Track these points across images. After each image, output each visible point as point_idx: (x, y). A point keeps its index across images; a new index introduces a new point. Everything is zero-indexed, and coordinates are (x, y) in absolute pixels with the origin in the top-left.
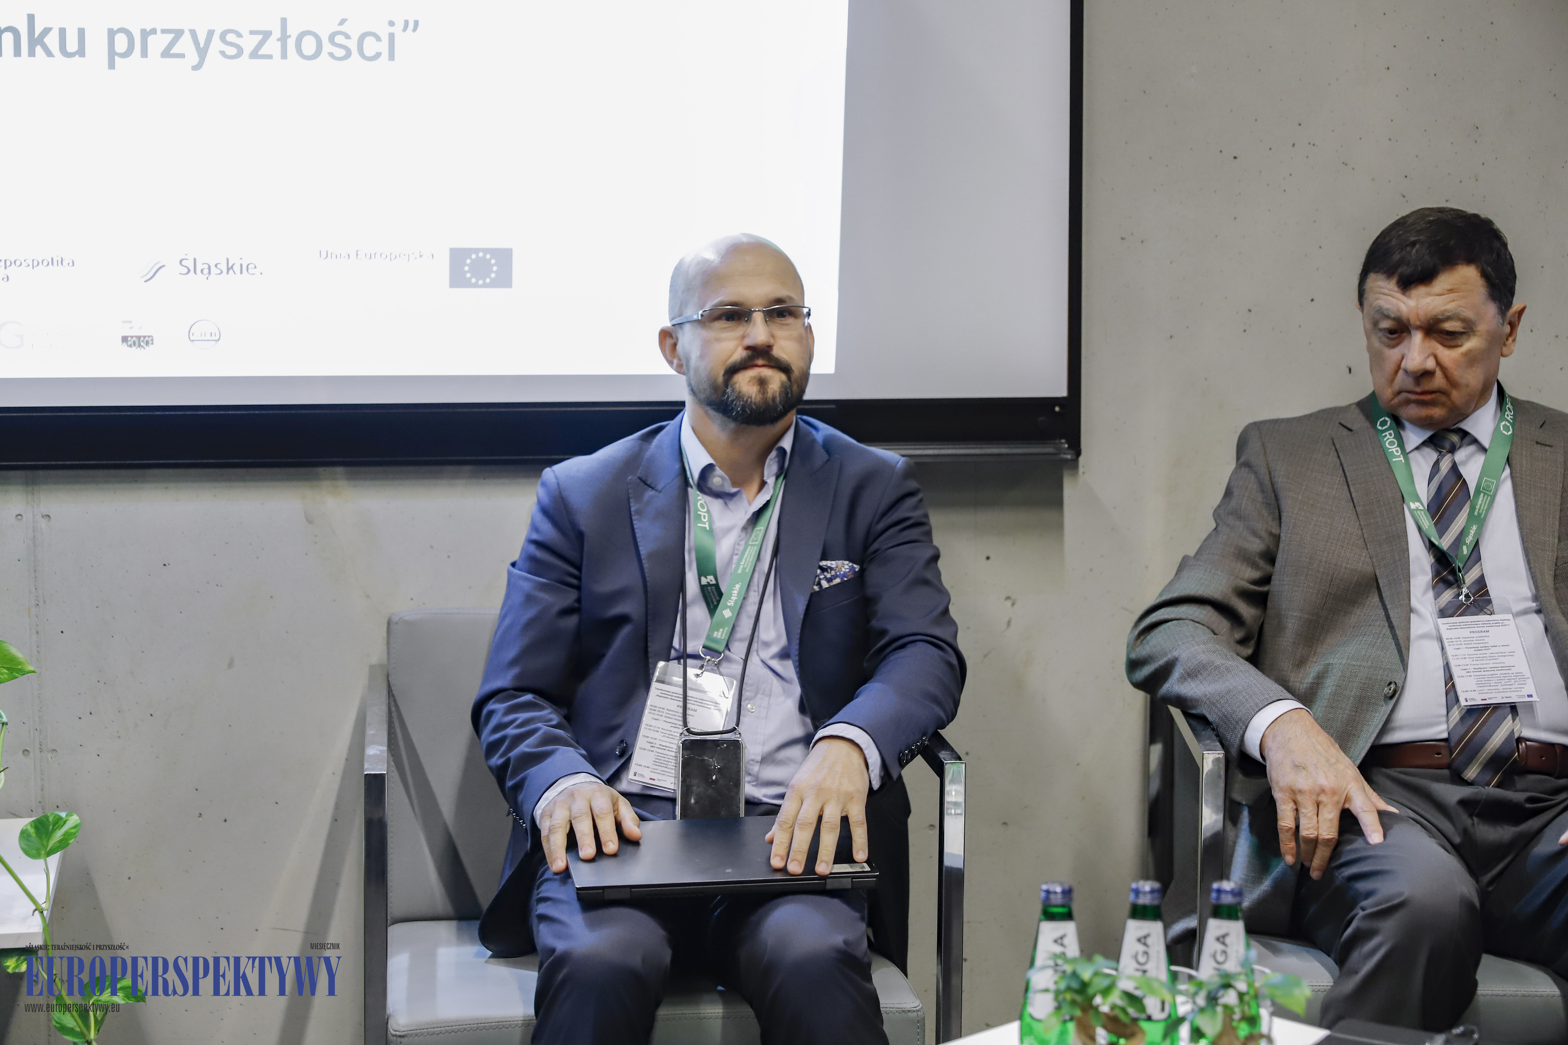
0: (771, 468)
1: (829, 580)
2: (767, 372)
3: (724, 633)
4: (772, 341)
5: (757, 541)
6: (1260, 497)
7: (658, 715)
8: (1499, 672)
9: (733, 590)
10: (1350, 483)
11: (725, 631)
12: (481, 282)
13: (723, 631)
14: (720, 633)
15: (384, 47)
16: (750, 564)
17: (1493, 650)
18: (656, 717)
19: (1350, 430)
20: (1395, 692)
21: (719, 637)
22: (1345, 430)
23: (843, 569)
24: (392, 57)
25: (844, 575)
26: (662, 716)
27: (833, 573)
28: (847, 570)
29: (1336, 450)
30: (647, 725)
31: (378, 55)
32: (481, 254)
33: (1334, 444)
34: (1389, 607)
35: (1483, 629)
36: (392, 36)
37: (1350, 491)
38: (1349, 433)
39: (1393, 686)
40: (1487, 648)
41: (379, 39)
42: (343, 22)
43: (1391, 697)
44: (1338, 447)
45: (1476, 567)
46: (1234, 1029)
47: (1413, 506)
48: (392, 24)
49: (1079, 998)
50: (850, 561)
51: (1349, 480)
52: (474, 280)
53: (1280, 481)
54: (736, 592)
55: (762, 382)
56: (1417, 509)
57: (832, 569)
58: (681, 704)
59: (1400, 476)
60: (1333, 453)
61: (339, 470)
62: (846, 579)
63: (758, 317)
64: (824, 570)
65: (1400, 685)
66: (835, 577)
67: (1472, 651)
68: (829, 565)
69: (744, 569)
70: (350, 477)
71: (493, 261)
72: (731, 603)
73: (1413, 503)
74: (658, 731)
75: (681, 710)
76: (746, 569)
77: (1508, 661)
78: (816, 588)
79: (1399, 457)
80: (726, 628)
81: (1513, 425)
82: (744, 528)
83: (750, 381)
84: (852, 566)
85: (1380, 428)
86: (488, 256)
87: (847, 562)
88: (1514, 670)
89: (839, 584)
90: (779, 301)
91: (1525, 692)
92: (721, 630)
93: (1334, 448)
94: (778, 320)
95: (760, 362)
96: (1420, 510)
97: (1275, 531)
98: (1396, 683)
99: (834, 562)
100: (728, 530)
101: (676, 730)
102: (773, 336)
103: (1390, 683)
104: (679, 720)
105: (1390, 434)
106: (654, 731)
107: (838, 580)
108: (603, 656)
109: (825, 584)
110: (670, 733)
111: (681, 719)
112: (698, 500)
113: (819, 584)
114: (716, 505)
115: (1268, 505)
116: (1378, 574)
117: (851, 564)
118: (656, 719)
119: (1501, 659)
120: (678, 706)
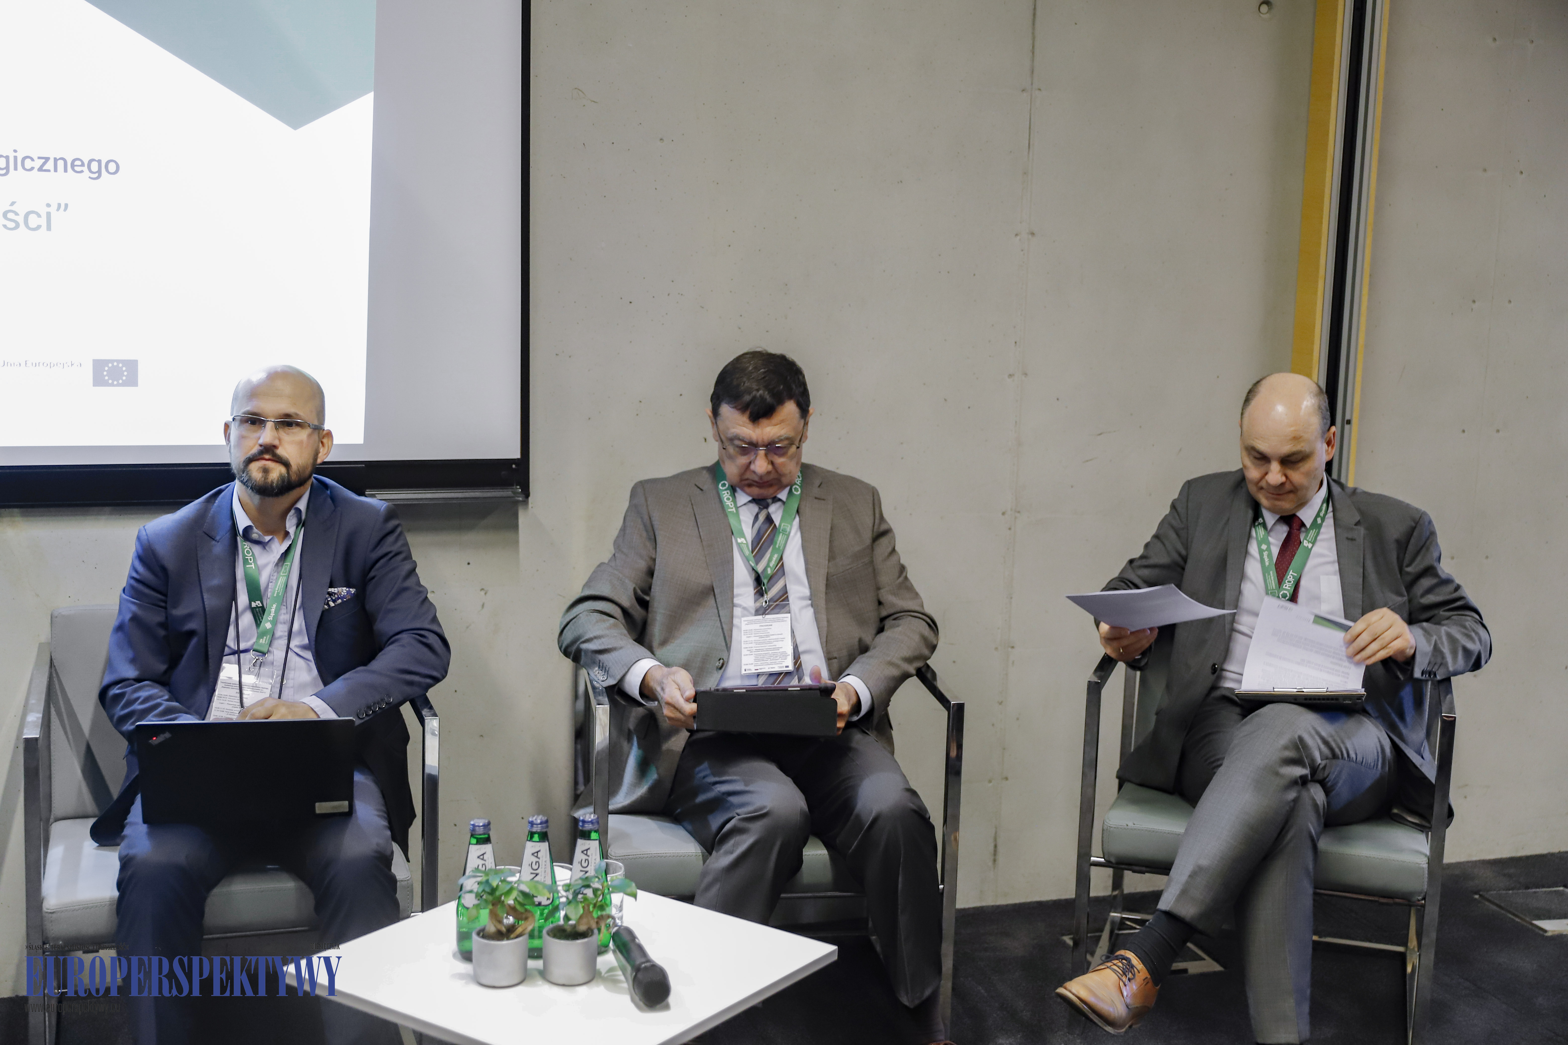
0: (291, 524)
1: (334, 601)
2: (270, 464)
3: (267, 639)
4: (276, 442)
5: (286, 573)
6: (644, 534)
7: (223, 700)
8: (770, 652)
9: (272, 609)
10: (699, 526)
11: (268, 638)
12: (115, 383)
13: (266, 639)
14: (264, 640)
15: (43, 221)
16: (282, 590)
17: (772, 637)
18: (222, 702)
19: (702, 490)
20: (723, 664)
21: (264, 642)
22: (699, 489)
23: (343, 593)
24: (49, 228)
25: (344, 597)
26: (226, 700)
27: (336, 596)
28: (346, 594)
29: (692, 504)
30: (216, 708)
31: (39, 227)
32: (115, 364)
33: (691, 501)
34: (720, 609)
35: (768, 624)
36: (49, 215)
37: (699, 531)
38: (700, 492)
39: (721, 661)
40: (767, 636)
41: (39, 216)
42: (13, 204)
43: (721, 668)
44: (693, 502)
45: (781, 579)
46: (591, 913)
47: (739, 541)
48: (48, 205)
49: (490, 898)
50: (347, 587)
51: (699, 524)
52: (110, 381)
53: (656, 524)
54: (273, 610)
55: (266, 471)
56: (742, 543)
57: (335, 594)
58: (238, 691)
59: (732, 521)
60: (690, 505)
61: (16, 510)
62: (345, 600)
63: (270, 425)
64: (330, 594)
65: (725, 660)
66: (338, 598)
67: (757, 638)
68: (333, 591)
69: (278, 593)
70: (23, 515)
71: (124, 369)
72: (270, 618)
73: (740, 538)
74: (223, 711)
75: (238, 695)
76: (279, 593)
77: (779, 644)
78: (326, 607)
79: (732, 508)
80: (268, 636)
81: (801, 487)
82: (277, 565)
83: (258, 470)
84: (349, 590)
85: (721, 488)
86: (120, 365)
87: (345, 588)
88: (781, 650)
89: (340, 603)
90: (288, 416)
91: (785, 664)
92: (265, 637)
93: (690, 503)
94: (287, 428)
95: (267, 457)
96: (744, 544)
97: (654, 556)
98: (723, 659)
99: (336, 589)
100: (266, 565)
101: (236, 709)
102: (280, 440)
103: (720, 659)
104: (238, 702)
105: (728, 493)
106: (221, 711)
107: (340, 601)
108: (182, 656)
109: (332, 604)
110: (232, 711)
111: (239, 701)
112: (244, 547)
113: (328, 604)
114: (257, 549)
115: (650, 539)
116: (714, 586)
117: (348, 589)
118: (222, 703)
119: (775, 643)
120: (237, 693)
